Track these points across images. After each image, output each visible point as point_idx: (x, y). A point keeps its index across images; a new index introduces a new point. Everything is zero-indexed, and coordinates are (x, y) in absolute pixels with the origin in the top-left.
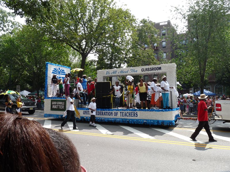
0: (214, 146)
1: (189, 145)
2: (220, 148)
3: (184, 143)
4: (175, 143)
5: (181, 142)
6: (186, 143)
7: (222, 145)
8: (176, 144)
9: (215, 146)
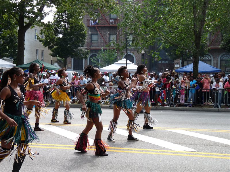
0: (211, 154)
1: (169, 154)
2: (220, 157)
3: (160, 150)
4: (142, 151)
5: (153, 150)
6: (162, 151)
7: (226, 152)
8: (145, 153)
9: (213, 154)
